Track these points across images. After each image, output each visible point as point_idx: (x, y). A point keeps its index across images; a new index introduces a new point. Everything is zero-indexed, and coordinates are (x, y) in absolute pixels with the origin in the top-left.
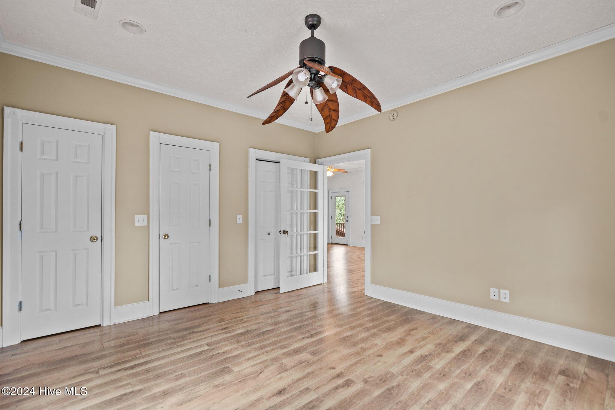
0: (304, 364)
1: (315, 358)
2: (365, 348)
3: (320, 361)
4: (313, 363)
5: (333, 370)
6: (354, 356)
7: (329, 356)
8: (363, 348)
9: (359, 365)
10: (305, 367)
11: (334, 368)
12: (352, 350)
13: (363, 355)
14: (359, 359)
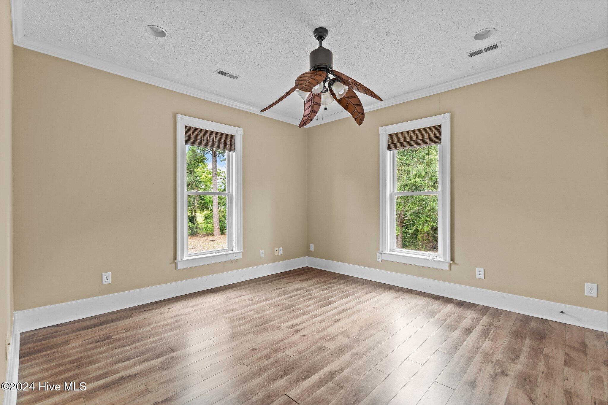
0: (329, 338)
1: (319, 344)
2: (265, 358)
3: (315, 342)
4: (321, 339)
5: (303, 334)
6: (281, 348)
7: (307, 347)
8: (267, 358)
9: (279, 340)
10: (327, 336)
11: (302, 336)
12: (281, 355)
13: (272, 349)
14: (278, 345)
